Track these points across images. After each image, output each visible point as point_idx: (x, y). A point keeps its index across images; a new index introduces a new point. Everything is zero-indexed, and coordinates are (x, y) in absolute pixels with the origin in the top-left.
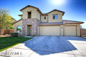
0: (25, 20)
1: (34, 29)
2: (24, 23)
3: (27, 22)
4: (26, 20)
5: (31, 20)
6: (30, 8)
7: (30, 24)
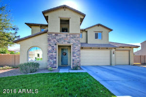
0: (54, 35)
1: (75, 55)
2: (52, 41)
3: (60, 39)
4: (56, 34)
5: (68, 37)
6: (67, 10)
7: (66, 44)
